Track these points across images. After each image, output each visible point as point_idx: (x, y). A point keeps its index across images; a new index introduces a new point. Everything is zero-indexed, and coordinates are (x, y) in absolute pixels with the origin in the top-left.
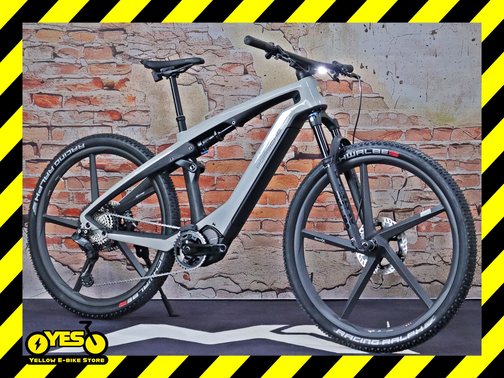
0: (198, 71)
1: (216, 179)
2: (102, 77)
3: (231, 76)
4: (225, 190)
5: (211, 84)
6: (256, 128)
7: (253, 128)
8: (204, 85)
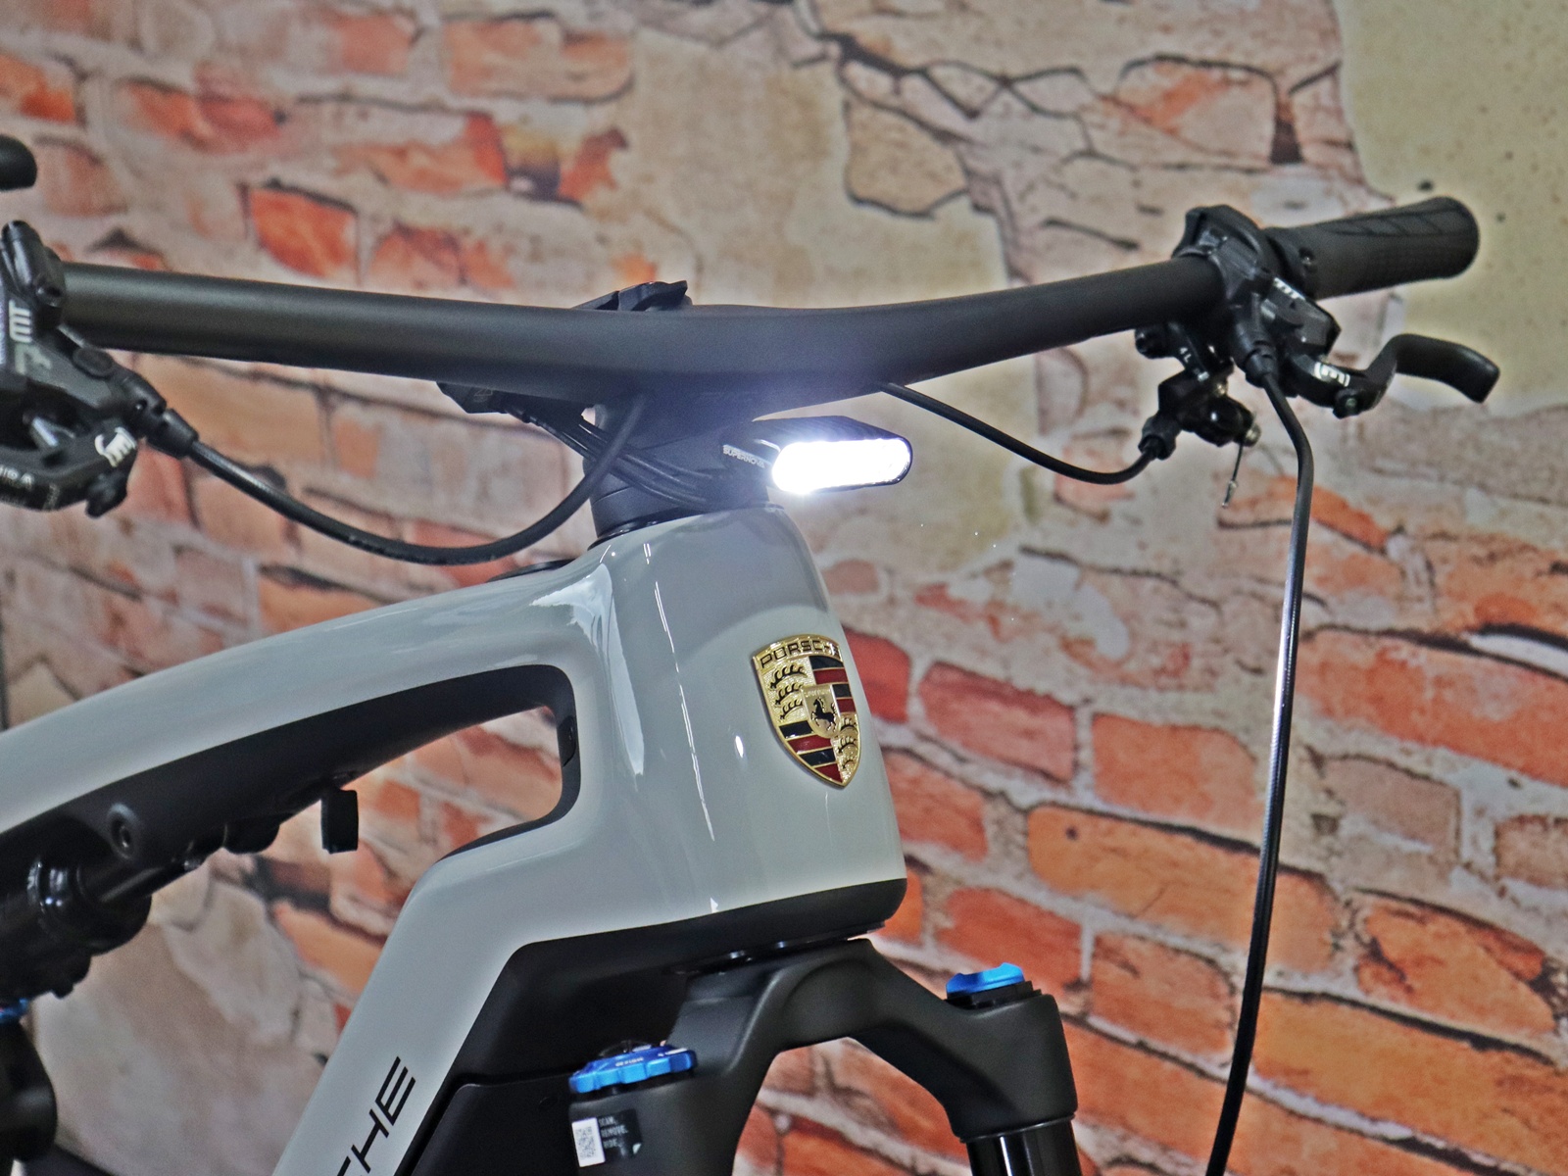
0: (972, 114)
1: (1087, 945)
2: (504, 112)
3: (1181, 167)
4: (1141, 1046)
5: (1052, 223)
6: (1347, 628)
7: (1326, 619)
8: (1009, 225)
